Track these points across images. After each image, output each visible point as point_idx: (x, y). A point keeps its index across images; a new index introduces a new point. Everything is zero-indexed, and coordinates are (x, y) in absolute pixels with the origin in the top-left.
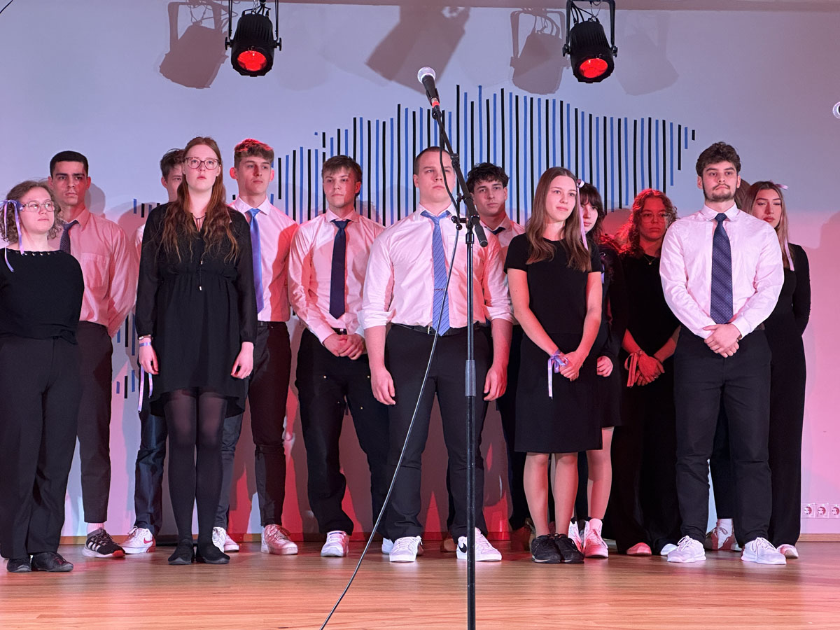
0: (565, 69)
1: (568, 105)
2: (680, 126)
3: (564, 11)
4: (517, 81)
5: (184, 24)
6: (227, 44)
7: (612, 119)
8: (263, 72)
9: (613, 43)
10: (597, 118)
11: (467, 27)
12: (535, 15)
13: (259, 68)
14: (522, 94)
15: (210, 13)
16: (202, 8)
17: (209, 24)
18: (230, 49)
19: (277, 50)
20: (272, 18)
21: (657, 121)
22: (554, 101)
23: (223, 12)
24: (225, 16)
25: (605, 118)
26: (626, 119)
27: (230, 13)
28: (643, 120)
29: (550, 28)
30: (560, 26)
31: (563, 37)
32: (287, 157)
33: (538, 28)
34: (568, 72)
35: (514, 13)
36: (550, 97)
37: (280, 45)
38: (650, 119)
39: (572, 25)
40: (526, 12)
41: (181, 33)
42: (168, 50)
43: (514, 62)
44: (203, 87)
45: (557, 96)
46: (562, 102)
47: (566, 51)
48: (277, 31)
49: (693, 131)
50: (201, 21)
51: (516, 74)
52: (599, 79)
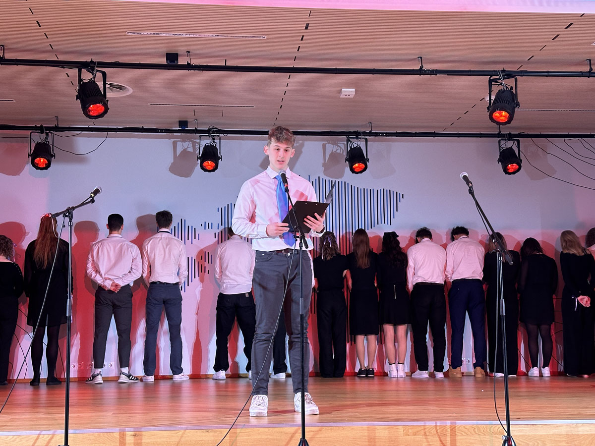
0: (346, 168)
1: (348, 184)
2: (397, 193)
3: (346, 143)
4: (325, 174)
5: (179, 150)
6: (198, 158)
7: (367, 189)
8: (214, 170)
9: (367, 157)
10: (361, 189)
11: (303, 150)
12: (333, 145)
13: (212, 169)
14: (327, 179)
15: (191, 145)
16: (188, 143)
17: (190, 150)
18: (199, 160)
19: (220, 161)
20: (218, 147)
21: (387, 190)
22: (342, 182)
23: (197, 144)
24: (197, 146)
25: (364, 189)
26: (373, 189)
27: (200, 145)
28: (381, 190)
29: (339, 150)
30: (343, 149)
31: (345, 154)
32: (225, 207)
33: (334, 150)
34: (348, 169)
35: (323, 144)
36: (340, 180)
37: (221, 158)
38: (384, 189)
39: (349, 149)
40: (329, 143)
41: (178, 153)
42: (172, 161)
43: (324, 165)
44: (188, 177)
45: (343, 180)
46: (345, 182)
47: (346, 160)
48: (220, 153)
49: (403, 195)
50: (187, 149)
51: (325, 170)
52: (361, 172)
